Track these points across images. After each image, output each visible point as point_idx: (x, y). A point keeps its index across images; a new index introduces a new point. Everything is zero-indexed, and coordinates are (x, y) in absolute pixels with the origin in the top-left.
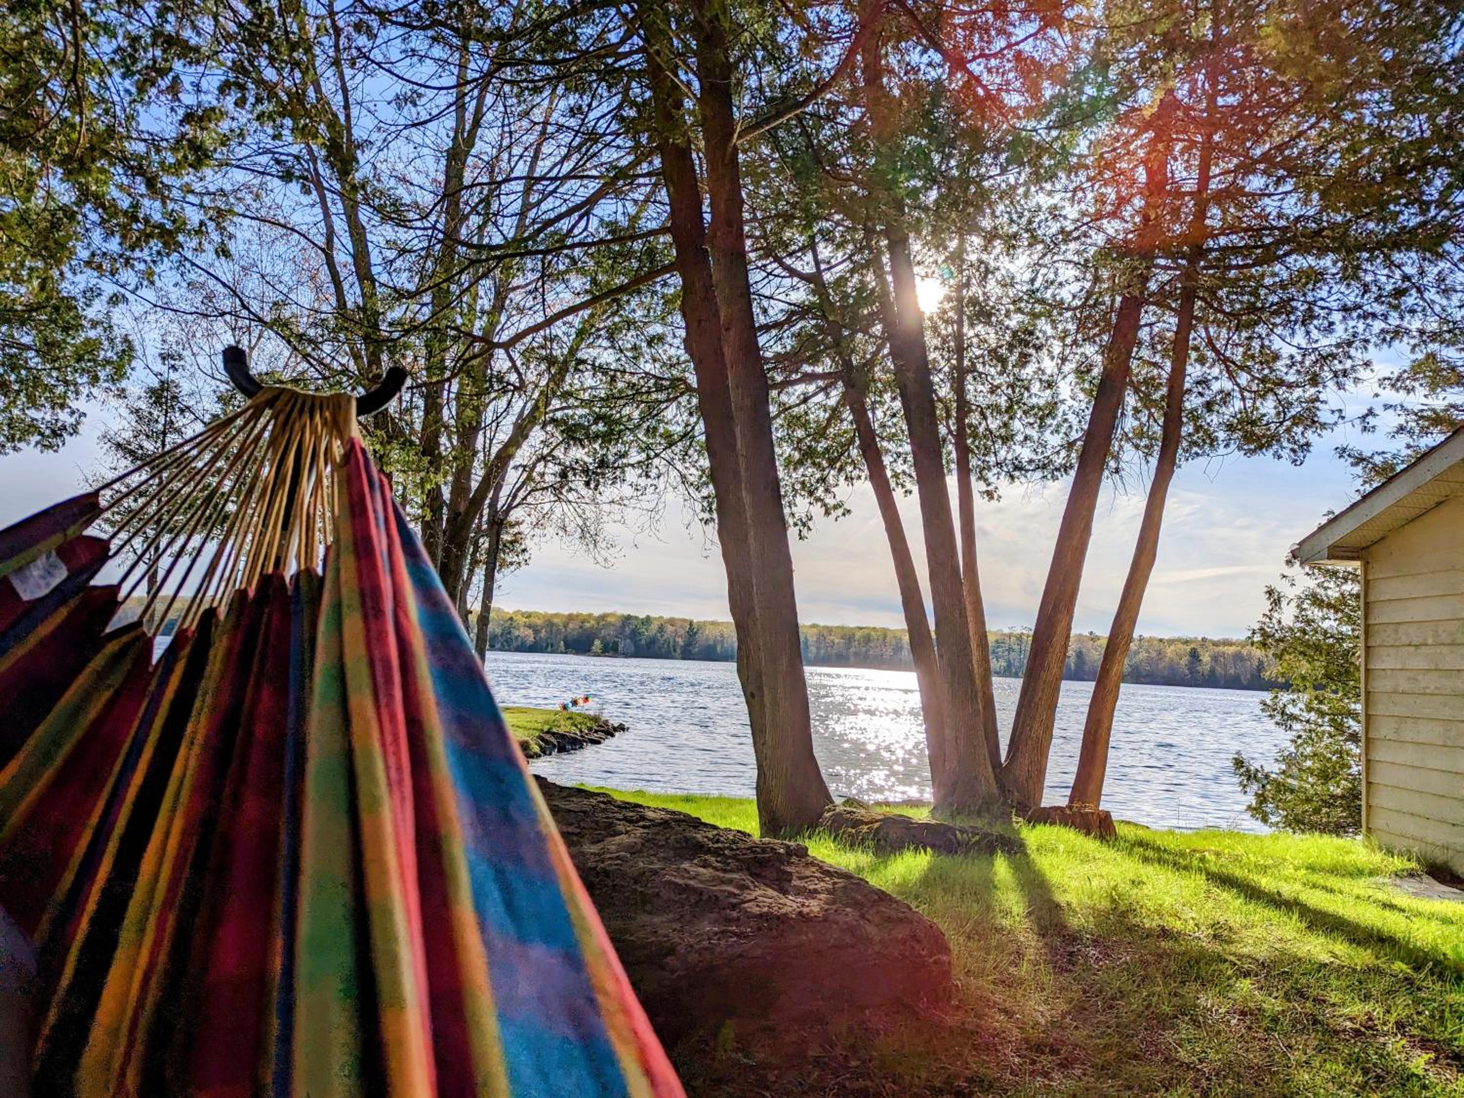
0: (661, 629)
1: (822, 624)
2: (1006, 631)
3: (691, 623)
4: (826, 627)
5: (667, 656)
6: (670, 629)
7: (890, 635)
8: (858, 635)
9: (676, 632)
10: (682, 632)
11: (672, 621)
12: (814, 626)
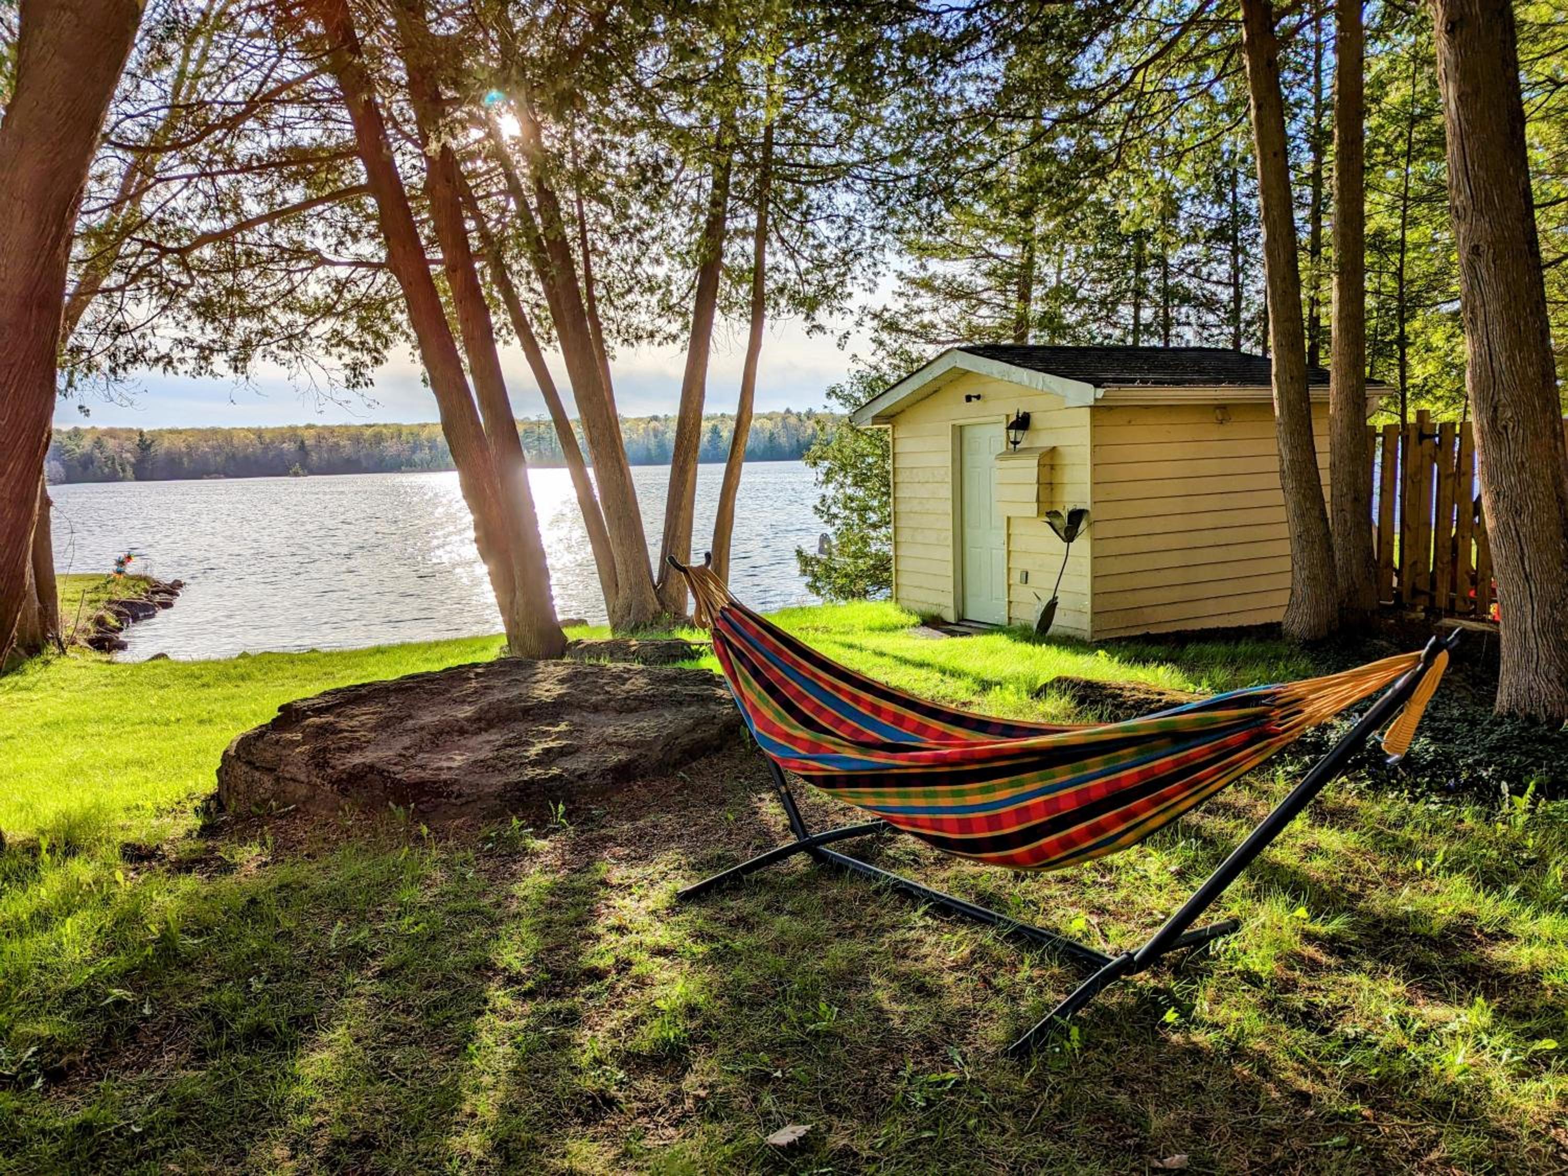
0: (98, 444)
1: (320, 424)
2: (534, 418)
3: (141, 434)
4: (325, 427)
5: (113, 477)
6: (111, 444)
7: (405, 432)
8: (369, 432)
9: (121, 446)
10: (128, 445)
11: (112, 433)
12: (309, 427)
